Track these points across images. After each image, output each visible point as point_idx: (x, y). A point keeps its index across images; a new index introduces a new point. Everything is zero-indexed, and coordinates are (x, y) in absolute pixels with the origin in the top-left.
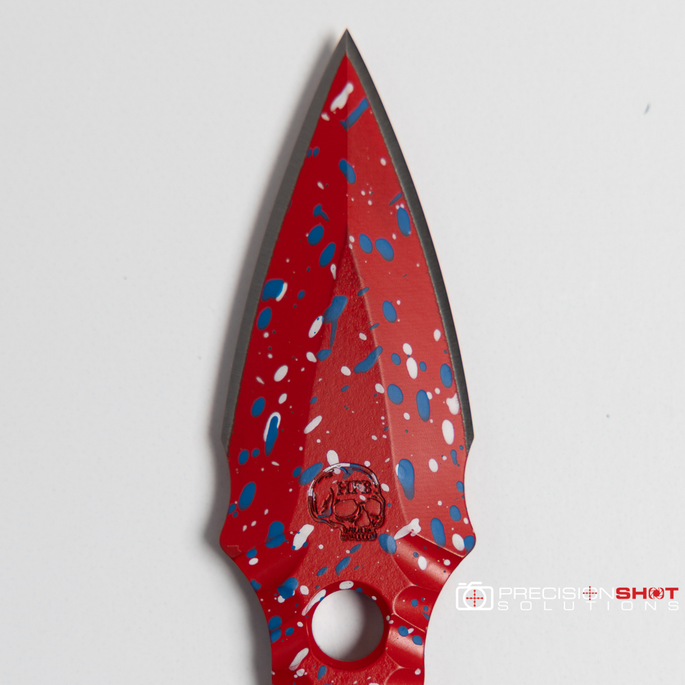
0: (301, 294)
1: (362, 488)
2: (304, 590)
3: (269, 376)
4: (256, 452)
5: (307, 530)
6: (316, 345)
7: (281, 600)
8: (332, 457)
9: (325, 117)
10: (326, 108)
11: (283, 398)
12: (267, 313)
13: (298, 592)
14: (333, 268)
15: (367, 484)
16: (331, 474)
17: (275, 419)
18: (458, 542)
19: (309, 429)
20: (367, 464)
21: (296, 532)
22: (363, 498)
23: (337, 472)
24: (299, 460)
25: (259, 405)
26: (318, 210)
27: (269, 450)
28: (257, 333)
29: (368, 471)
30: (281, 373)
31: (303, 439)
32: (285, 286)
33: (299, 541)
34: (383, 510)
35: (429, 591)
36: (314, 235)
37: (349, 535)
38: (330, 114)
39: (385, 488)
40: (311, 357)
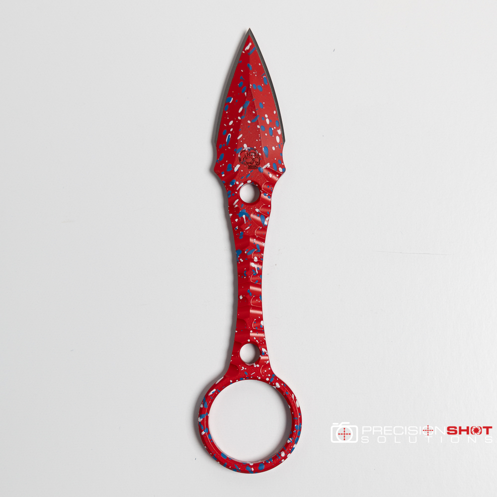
0: (237, 101)
1: (254, 154)
2: (237, 183)
3: (228, 124)
4: (224, 145)
5: (238, 166)
6: (241, 115)
7: (231, 186)
8: (245, 146)
9: (243, 52)
10: (244, 50)
11: (232, 130)
12: (227, 106)
13: (236, 183)
14: (246, 93)
15: (255, 153)
16: (245, 151)
17: (229, 135)
18: (281, 170)
19: (239, 138)
20: (255, 148)
21: (235, 167)
22: (254, 157)
23: (247, 150)
24: (236, 146)
25: (225, 132)
26: (241, 78)
27: (227, 144)
28: (224, 112)
29: (255, 150)
30: (231, 123)
31: (237, 141)
32: (232, 99)
33: (236, 169)
34: (259, 161)
35: (273, 183)
36: (240, 84)
37: (250, 168)
38: (245, 51)
39: (260, 154)
40: (239, 118)
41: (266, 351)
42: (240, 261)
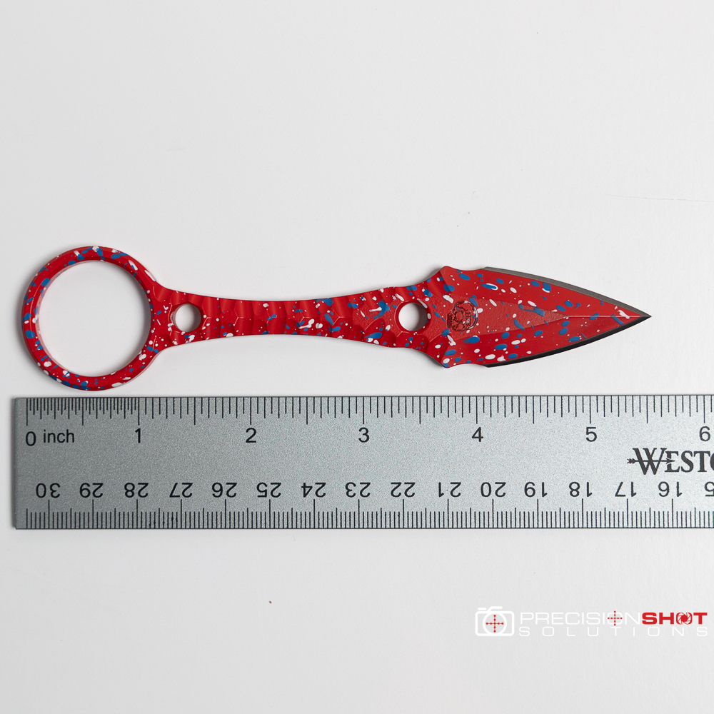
0: (545, 298)
1: (468, 322)
2: (427, 299)
3: (512, 285)
4: (482, 280)
5: (451, 301)
6: (525, 303)
7: (423, 290)
8: (480, 310)
9: (616, 308)
10: (619, 308)
11: (503, 291)
12: (538, 285)
13: (426, 297)
14: (556, 311)
15: (469, 324)
16: (473, 310)
17: (495, 288)
18: (446, 361)
19: (491, 301)
20: (478, 324)
21: (450, 296)
22: (464, 322)
23: (474, 312)
24: (479, 297)
25: (501, 282)
26: (579, 305)
27: (483, 285)
28: (530, 281)
30: (513, 290)
31: (487, 299)
32: (548, 292)
33: (446, 297)
34: (459, 331)
35: (427, 349)
36: (569, 303)
37: (449, 317)
38: (617, 310)
39: (468, 331)
40: (520, 302)
41: (190, 340)
42: (316, 304)
